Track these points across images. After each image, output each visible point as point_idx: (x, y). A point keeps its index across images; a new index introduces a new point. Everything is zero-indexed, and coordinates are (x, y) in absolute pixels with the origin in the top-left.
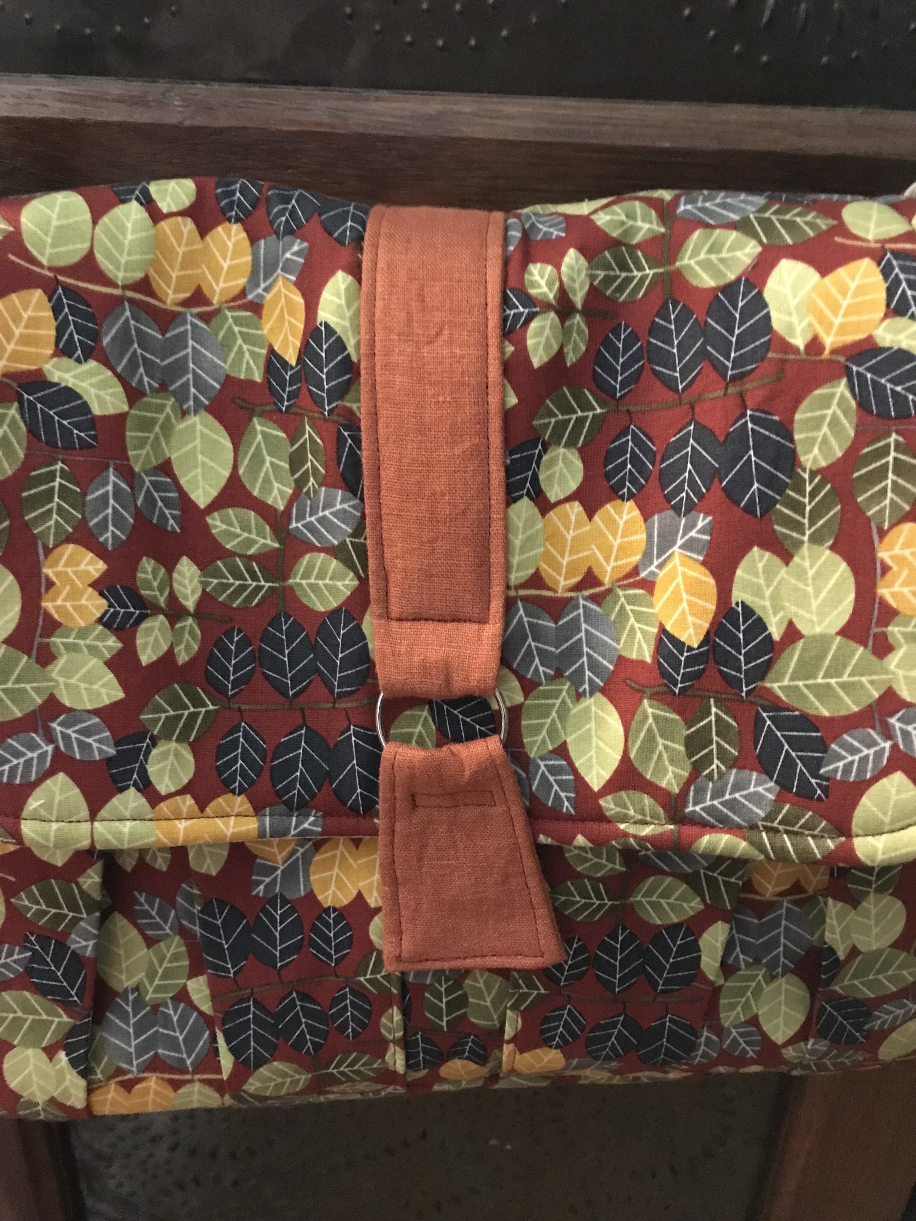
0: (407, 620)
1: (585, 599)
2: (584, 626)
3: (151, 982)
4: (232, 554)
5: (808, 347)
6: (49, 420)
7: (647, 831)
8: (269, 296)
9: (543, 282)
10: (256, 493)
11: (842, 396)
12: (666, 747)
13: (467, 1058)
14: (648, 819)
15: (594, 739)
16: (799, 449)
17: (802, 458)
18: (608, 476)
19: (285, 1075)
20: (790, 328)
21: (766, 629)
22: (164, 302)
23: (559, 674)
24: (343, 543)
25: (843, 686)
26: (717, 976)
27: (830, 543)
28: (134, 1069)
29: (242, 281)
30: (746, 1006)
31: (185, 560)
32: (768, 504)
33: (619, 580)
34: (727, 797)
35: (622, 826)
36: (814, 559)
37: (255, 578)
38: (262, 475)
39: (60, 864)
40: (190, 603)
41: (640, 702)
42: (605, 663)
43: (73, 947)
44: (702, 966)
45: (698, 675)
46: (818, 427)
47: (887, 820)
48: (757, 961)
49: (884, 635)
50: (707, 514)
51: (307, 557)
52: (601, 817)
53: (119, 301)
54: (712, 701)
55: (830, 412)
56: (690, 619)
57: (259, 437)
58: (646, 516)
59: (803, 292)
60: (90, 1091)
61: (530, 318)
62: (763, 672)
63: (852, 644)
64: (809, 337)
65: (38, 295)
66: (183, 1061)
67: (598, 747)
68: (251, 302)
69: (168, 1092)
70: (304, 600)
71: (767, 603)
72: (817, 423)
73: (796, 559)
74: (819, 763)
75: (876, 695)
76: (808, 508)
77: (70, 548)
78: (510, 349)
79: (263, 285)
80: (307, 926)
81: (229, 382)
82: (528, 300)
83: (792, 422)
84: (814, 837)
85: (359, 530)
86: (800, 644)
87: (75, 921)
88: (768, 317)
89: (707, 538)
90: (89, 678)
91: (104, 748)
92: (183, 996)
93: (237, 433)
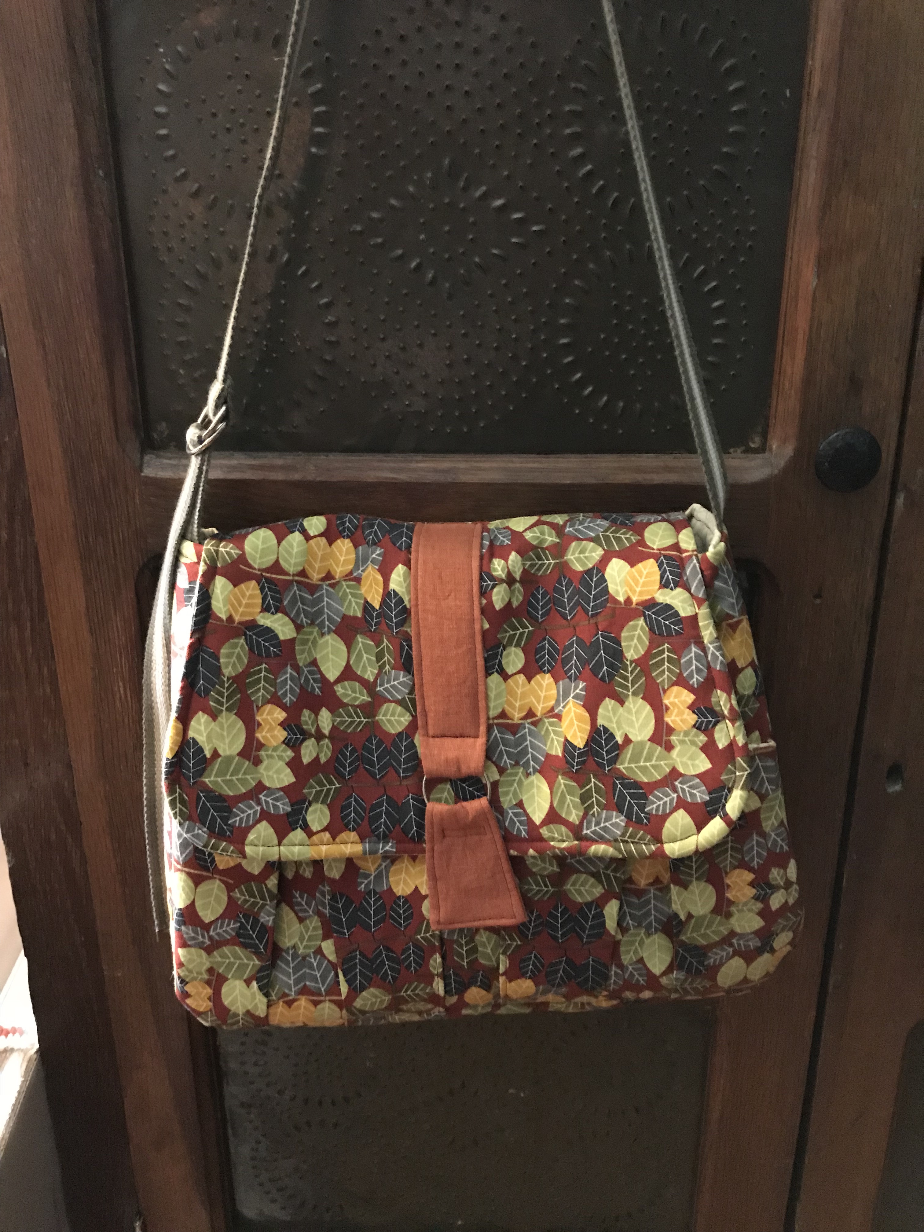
0: (438, 737)
1: (528, 723)
2: (529, 738)
3: (302, 943)
4: (346, 705)
5: (625, 601)
6: (258, 643)
7: (564, 845)
8: (364, 574)
9: (499, 569)
10: (359, 673)
11: (642, 626)
12: (571, 800)
13: (479, 987)
14: (565, 838)
15: (536, 798)
16: (624, 650)
17: (626, 655)
18: (537, 661)
19: (376, 997)
20: (617, 592)
21: (615, 738)
22: (312, 580)
23: (517, 764)
24: (404, 699)
25: (652, 766)
26: (616, 933)
27: (641, 696)
28: (293, 993)
29: (351, 567)
30: (636, 952)
31: (324, 709)
32: (611, 676)
33: (545, 714)
34: (602, 825)
35: (552, 843)
36: (635, 703)
37: (359, 717)
38: (362, 664)
39: (256, 873)
40: (326, 732)
41: (557, 777)
42: (540, 757)
43: (262, 920)
44: (607, 925)
45: (584, 762)
46: (632, 640)
47: (679, 834)
48: (640, 925)
49: (669, 741)
50: (584, 681)
51: (386, 705)
52: (541, 839)
53: (291, 582)
54: (592, 776)
55: (637, 633)
56: (579, 734)
57: (360, 645)
58: (556, 682)
59: (623, 575)
60: (269, 1006)
61: (494, 587)
62: (614, 760)
63: (655, 745)
64: (626, 597)
65: (253, 583)
66: (320, 989)
67: (538, 801)
68: (355, 577)
69: (312, 1008)
70: (384, 728)
71: (615, 725)
72: (631, 638)
73: (626, 703)
74: (644, 806)
75: (668, 770)
76: (630, 679)
77: (269, 706)
78: (484, 601)
79: (361, 569)
80: (388, 908)
81: (345, 617)
82: (492, 578)
83: (620, 636)
84: (645, 844)
85: (412, 691)
86: (631, 746)
87: (263, 906)
88: (607, 586)
89: (584, 693)
90: (278, 772)
91: (285, 807)
92: (319, 951)
93: (349, 644)
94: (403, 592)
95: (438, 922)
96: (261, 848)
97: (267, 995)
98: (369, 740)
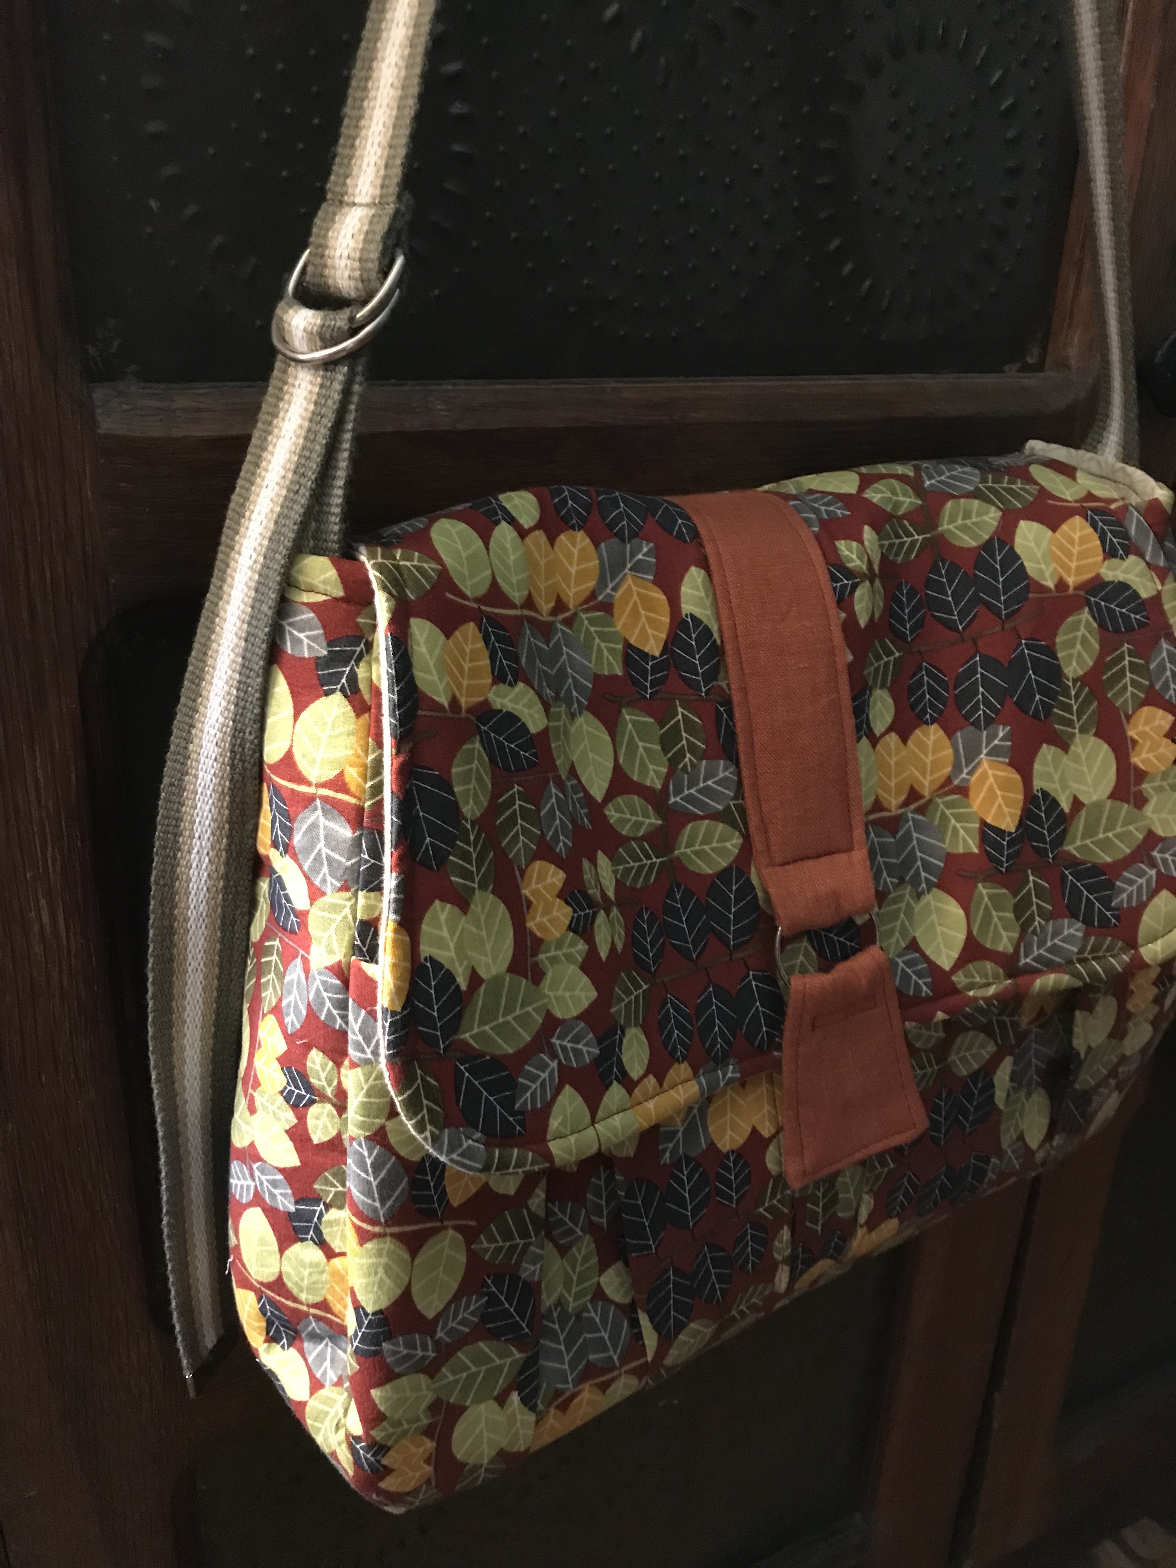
0: (788, 863)
1: (912, 812)
2: (915, 835)
3: (569, 1291)
4: (628, 839)
5: (1056, 586)
6: (500, 745)
7: (991, 990)
8: (618, 595)
9: (854, 557)
10: (635, 778)
11: (1087, 620)
12: (1000, 918)
13: (828, 1256)
14: (991, 980)
15: (939, 929)
16: (1062, 664)
17: (1066, 671)
18: (913, 707)
19: (696, 1334)
20: (1041, 573)
21: (1059, 805)
22: (542, 614)
23: (902, 880)
24: (728, 808)
25: (1117, 836)
26: (1004, 1105)
27: (1094, 731)
28: (570, 1385)
29: (591, 584)
30: (1017, 1124)
31: (600, 853)
32: (1048, 709)
33: (937, 790)
34: (1049, 944)
35: (971, 993)
36: (1084, 744)
37: (648, 857)
38: (638, 760)
39: (513, 1192)
40: (612, 894)
41: (975, 886)
42: (936, 862)
43: (523, 1276)
44: (995, 1099)
45: (1016, 855)
46: (1073, 646)
47: (1160, 928)
48: (1020, 1085)
49: (1140, 792)
50: (1005, 725)
51: (689, 827)
52: (954, 990)
53: (518, 621)
54: (1030, 872)
55: (1079, 634)
56: (1006, 810)
57: (630, 726)
58: (950, 734)
59: (1044, 544)
60: (536, 1424)
61: (854, 587)
62: (1060, 840)
63: (1119, 803)
64: (1056, 579)
65: (471, 628)
66: (611, 1358)
67: (942, 933)
68: (602, 602)
69: (599, 1397)
70: (691, 868)
71: (1057, 786)
72: (1071, 644)
73: (1073, 748)
74: (1110, 899)
75: (1141, 837)
76: (1075, 708)
77: (538, 865)
78: (843, 615)
79: (610, 586)
80: (712, 1178)
81: (597, 679)
82: (850, 574)
83: (1054, 644)
84: (1112, 956)
85: (739, 793)
86: (1083, 813)
87: (524, 1248)
88: (1022, 565)
89: (1009, 743)
90: (570, 988)
91: (591, 1049)
92: (599, 1294)
93: (612, 725)
94: (707, 616)
95: (804, 1174)
96: (572, 1139)
97: (533, 1409)
98: (670, 895)
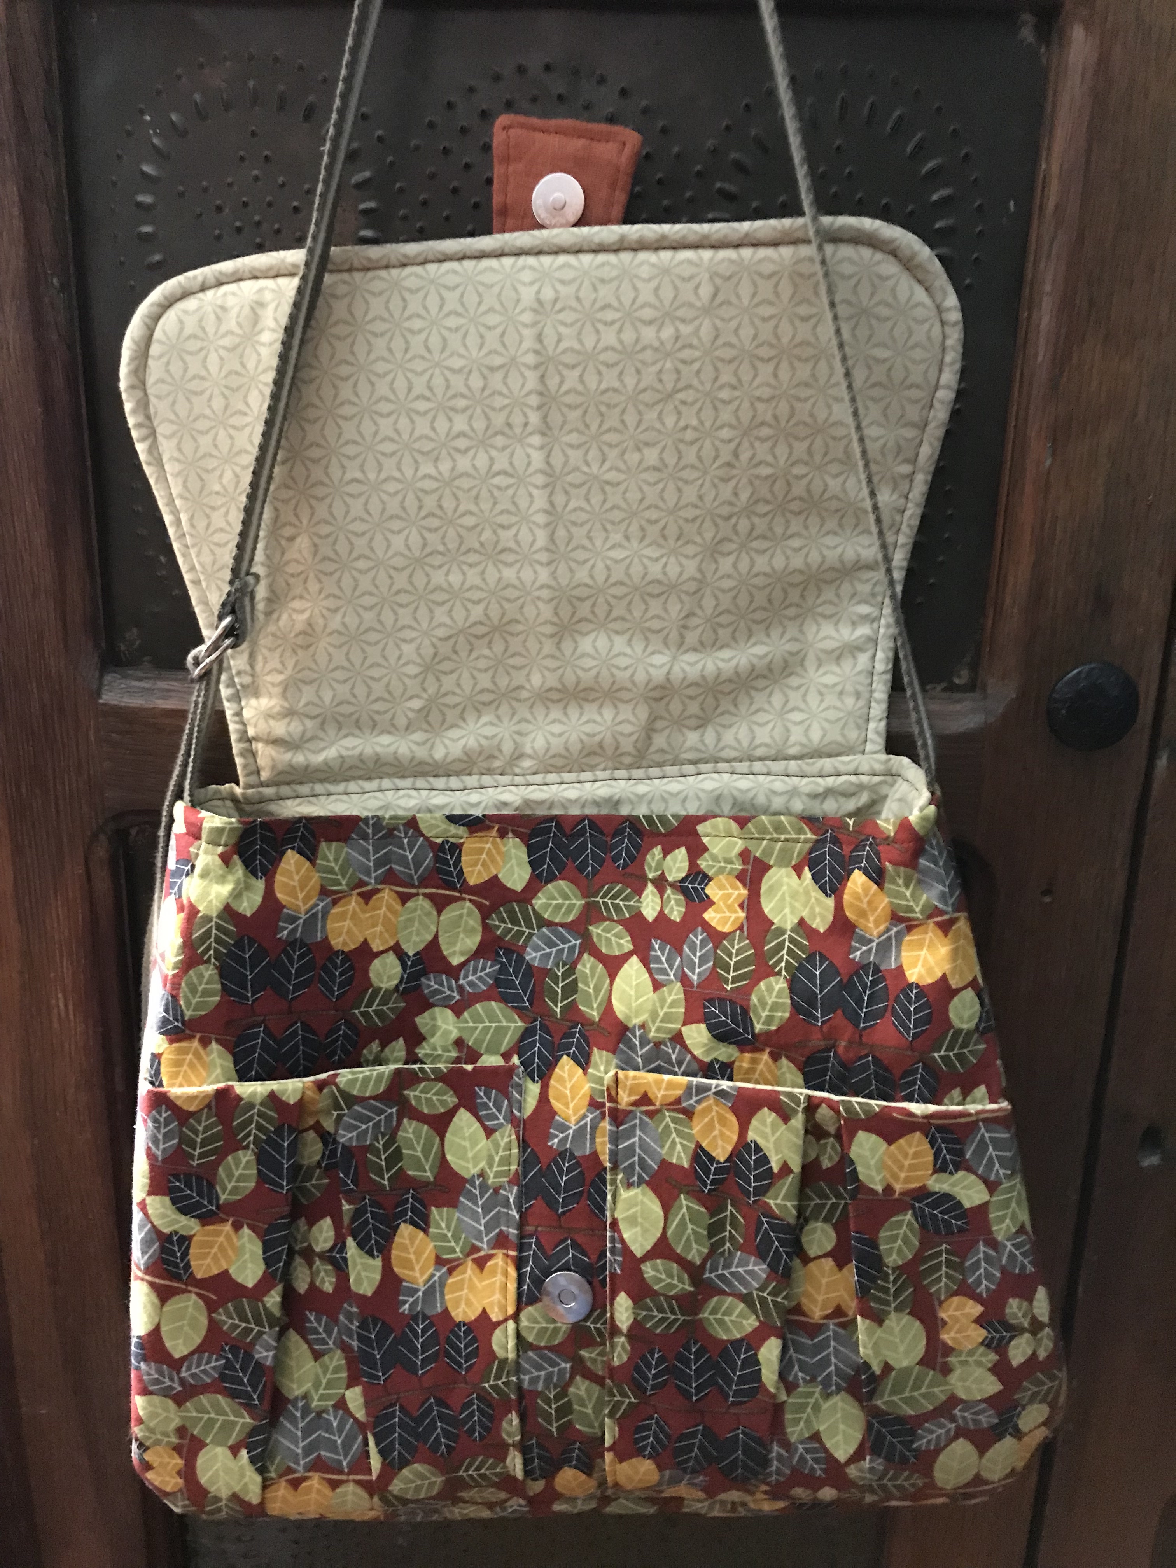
3: (317, 1390)
19: (423, 1477)
26: (778, 1388)
28: (301, 1469)
43: (257, 1356)
48: (813, 1379)
60: (264, 1487)
66: (341, 1462)
69: (327, 1491)
87: (260, 1334)
92: (341, 1404)
97: (262, 1471)
